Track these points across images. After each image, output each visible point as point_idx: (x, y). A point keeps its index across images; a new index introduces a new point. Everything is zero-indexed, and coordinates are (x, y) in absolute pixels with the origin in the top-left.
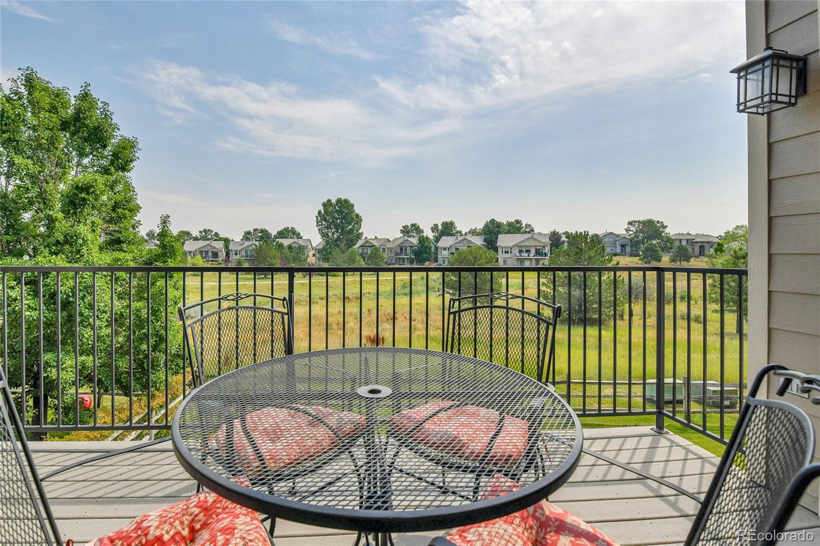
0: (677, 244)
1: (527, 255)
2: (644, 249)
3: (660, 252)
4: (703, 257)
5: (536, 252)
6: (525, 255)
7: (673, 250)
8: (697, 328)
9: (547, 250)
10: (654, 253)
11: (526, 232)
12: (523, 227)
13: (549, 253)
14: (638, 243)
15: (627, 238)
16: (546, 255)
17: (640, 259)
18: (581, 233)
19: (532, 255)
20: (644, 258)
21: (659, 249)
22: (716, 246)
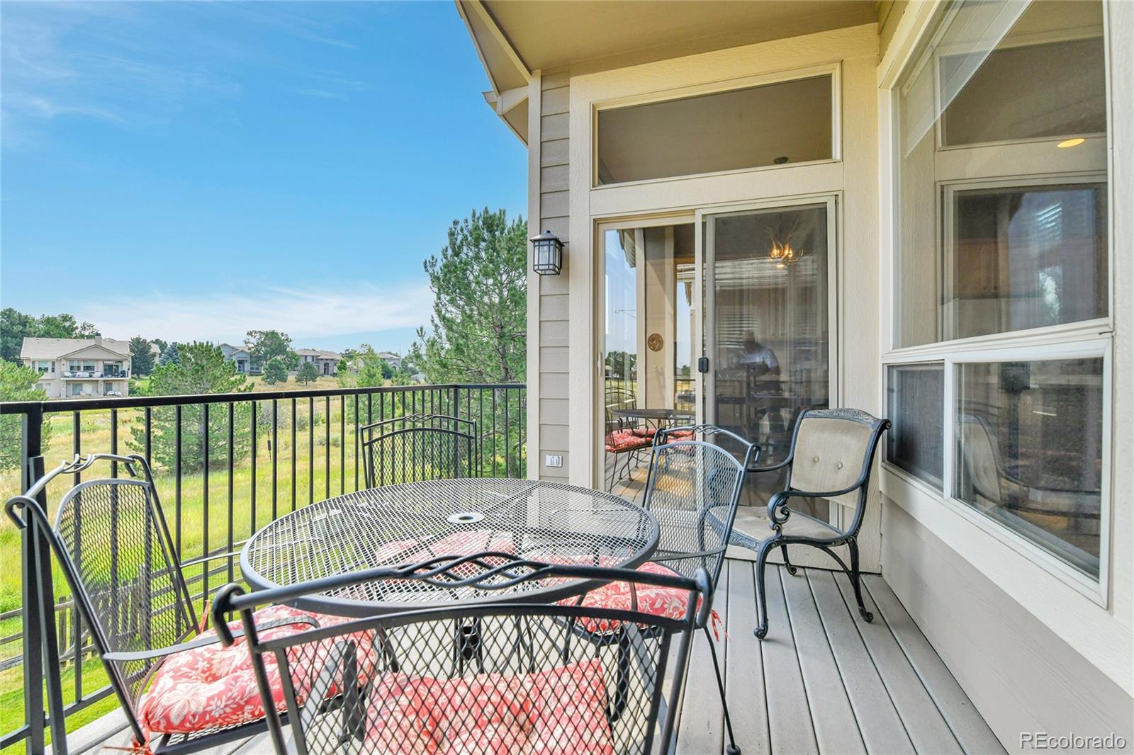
0: (302, 361)
1: (87, 374)
2: (267, 366)
3: (285, 370)
4: (328, 376)
5: (105, 370)
6: (83, 374)
7: (299, 368)
8: (336, 451)
9: (126, 366)
10: (279, 372)
11: (82, 336)
12: (77, 328)
13: (130, 372)
14: (259, 358)
15: (246, 353)
16: (124, 374)
17: (263, 379)
18: (201, 345)
19: (97, 375)
20: (268, 377)
21: (284, 366)
22: (339, 364)
